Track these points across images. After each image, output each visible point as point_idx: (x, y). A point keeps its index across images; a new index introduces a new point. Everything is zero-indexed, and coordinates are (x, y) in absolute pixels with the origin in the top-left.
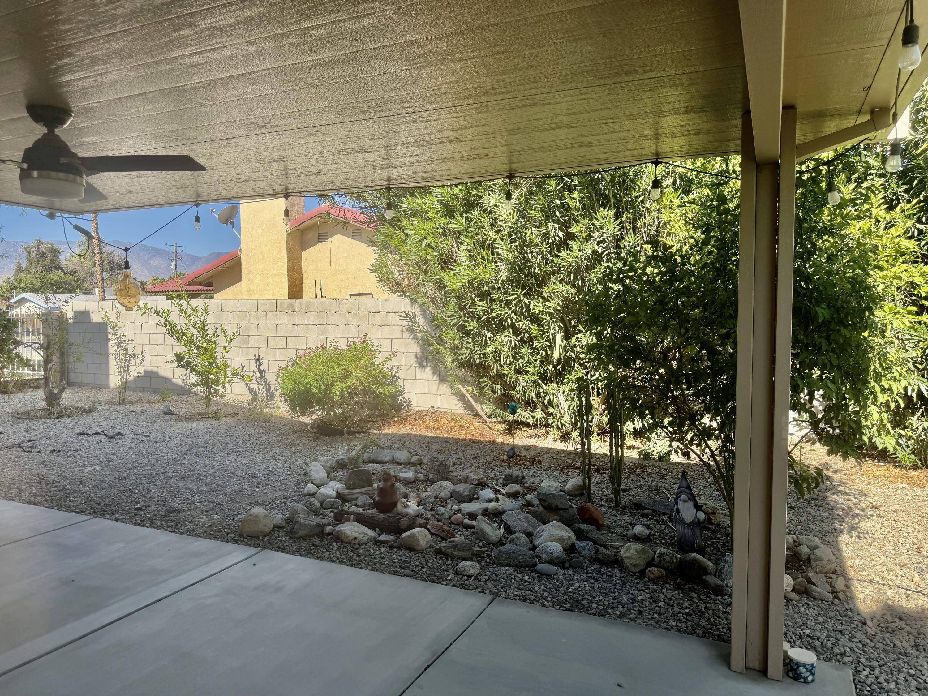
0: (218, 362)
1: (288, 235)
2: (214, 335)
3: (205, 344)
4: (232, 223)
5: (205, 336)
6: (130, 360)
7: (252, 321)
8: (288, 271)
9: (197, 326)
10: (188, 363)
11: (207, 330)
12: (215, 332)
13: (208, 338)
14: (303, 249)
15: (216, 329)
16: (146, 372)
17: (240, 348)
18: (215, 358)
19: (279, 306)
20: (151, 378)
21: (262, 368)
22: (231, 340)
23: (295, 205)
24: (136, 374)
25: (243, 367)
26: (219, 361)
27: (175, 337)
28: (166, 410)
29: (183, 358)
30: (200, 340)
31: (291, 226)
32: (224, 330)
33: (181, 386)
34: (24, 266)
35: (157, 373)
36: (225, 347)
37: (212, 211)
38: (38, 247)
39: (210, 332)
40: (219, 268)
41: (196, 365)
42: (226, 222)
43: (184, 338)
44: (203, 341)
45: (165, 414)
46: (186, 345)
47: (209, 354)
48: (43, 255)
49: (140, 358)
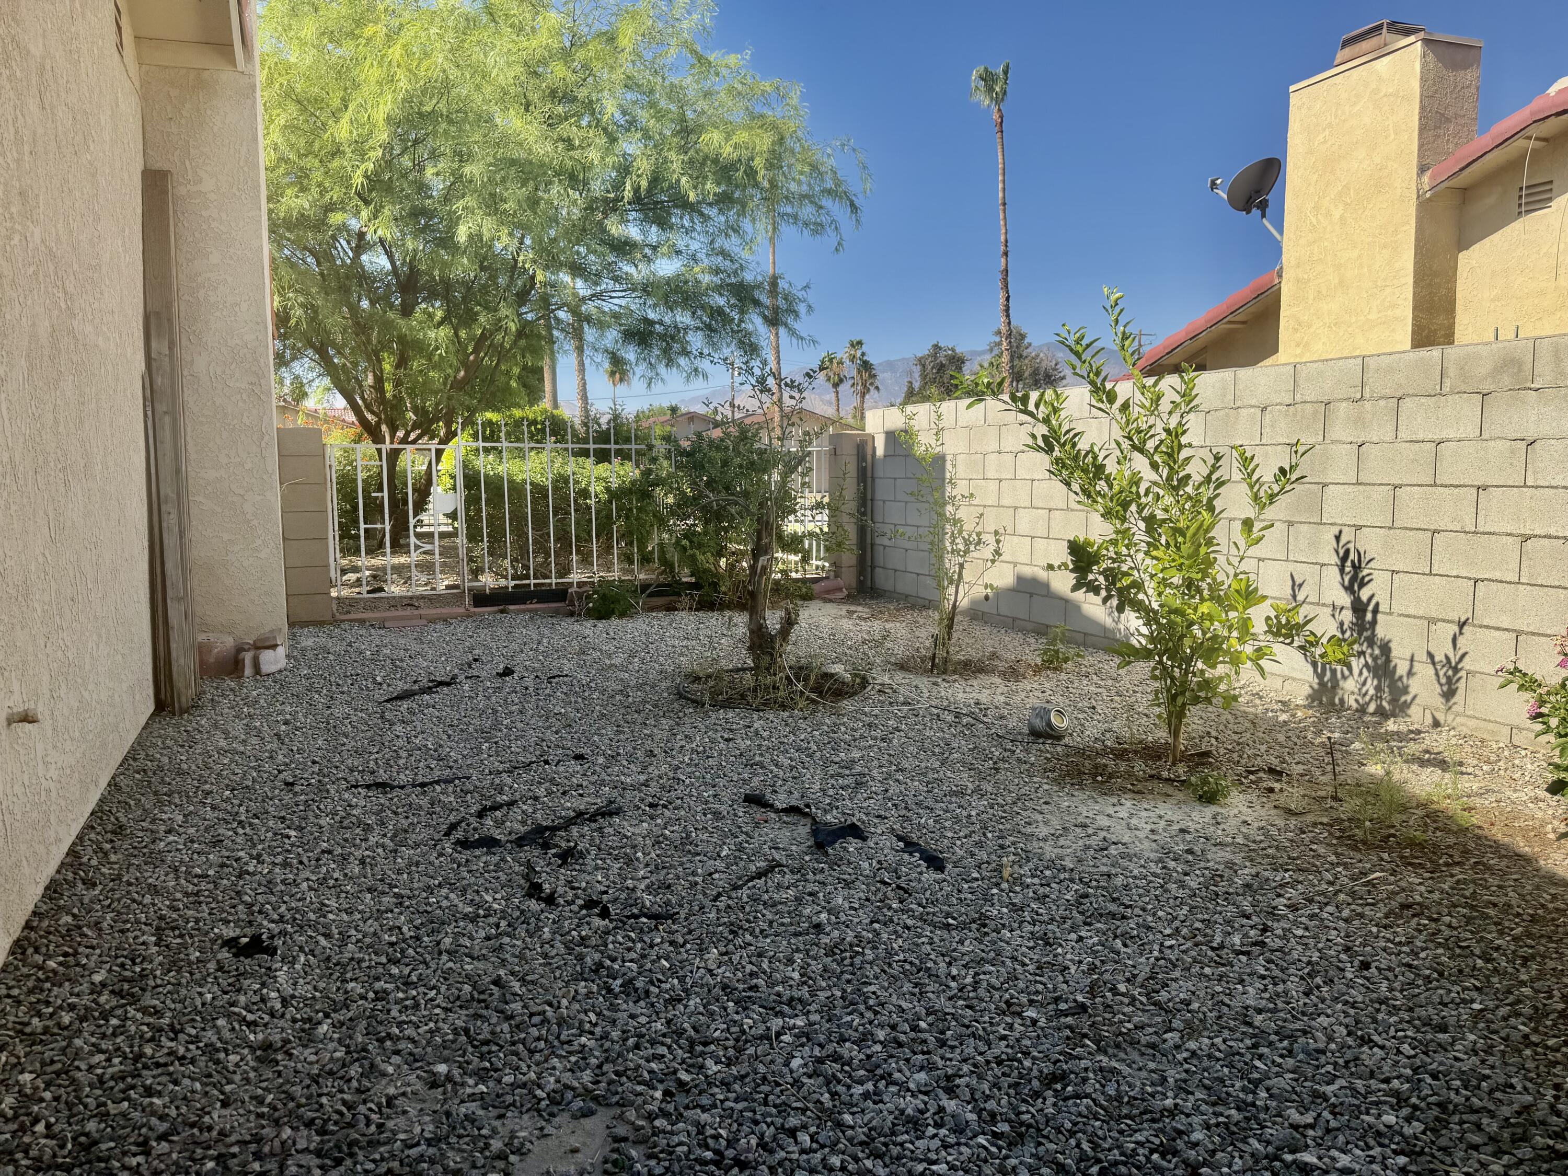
0: (1220, 577)
1: (1425, 206)
2: (1208, 479)
3: (1174, 512)
4: (1263, 206)
5: (1176, 484)
6: (967, 552)
7: (1339, 431)
8: (1415, 308)
9: (1150, 445)
10: (1112, 576)
11: (1188, 459)
12: (1214, 468)
13: (1189, 489)
14: (1463, 244)
15: (1217, 458)
16: (1020, 579)
17: (1290, 524)
18: (1211, 563)
19: (1452, 371)
20: (1031, 595)
21: (1364, 594)
22: (1272, 497)
23: (1448, 120)
24: (979, 591)
25: (1296, 586)
26: (1222, 573)
27: (1075, 487)
28: (1039, 724)
29: (1094, 559)
30: (1158, 497)
31: (1432, 178)
32: (1246, 461)
33: (1105, 629)
34: (917, 385)
35: (1047, 586)
36: (1248, 524)
37: (1213, 183)
38: (935, 356)
39: (1196, 470)
40: (1222, 327)
41: (1138, 586)
42: (1246, 207)
43: (1101, 485)
44: (1168, 500)
45: (1036, 734)
46: (1107, 514)
47: (1186, 549)
48: (941, 367)
49: (992, 548)
